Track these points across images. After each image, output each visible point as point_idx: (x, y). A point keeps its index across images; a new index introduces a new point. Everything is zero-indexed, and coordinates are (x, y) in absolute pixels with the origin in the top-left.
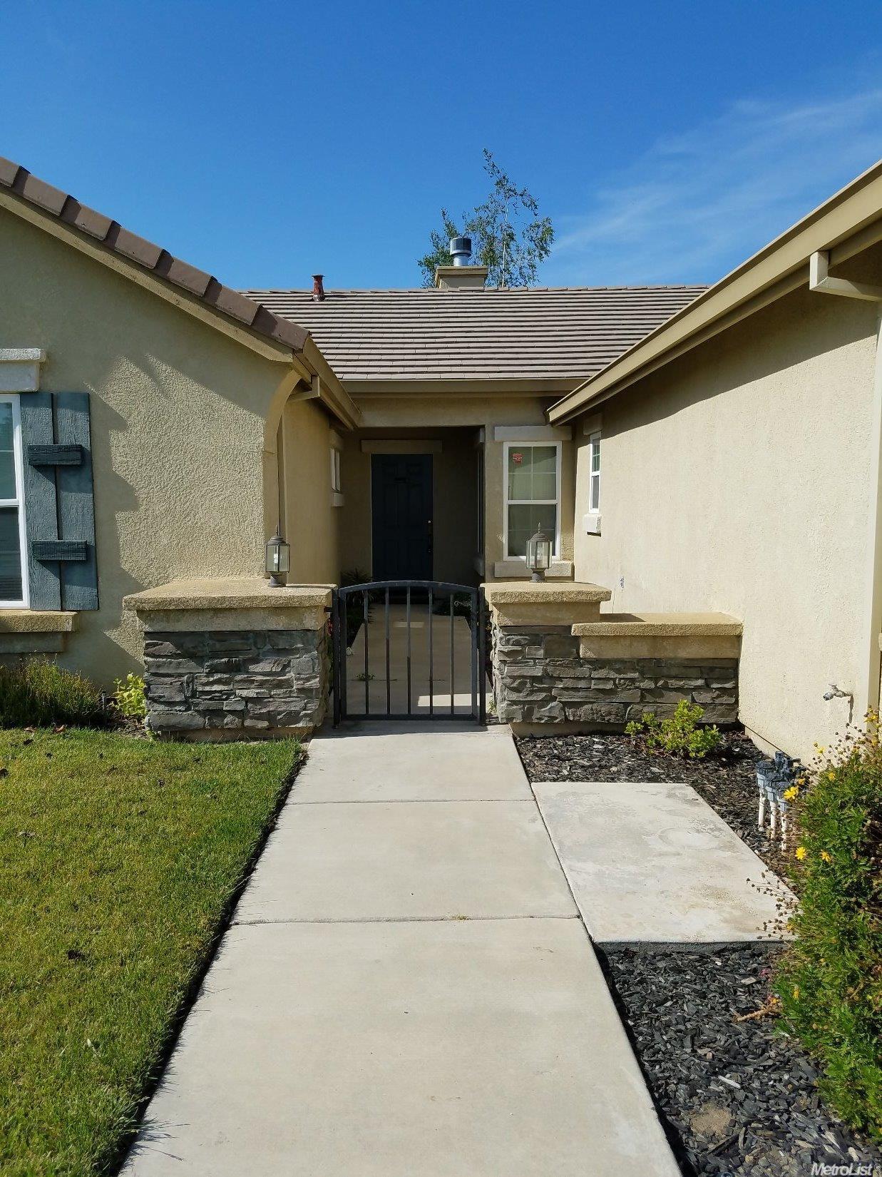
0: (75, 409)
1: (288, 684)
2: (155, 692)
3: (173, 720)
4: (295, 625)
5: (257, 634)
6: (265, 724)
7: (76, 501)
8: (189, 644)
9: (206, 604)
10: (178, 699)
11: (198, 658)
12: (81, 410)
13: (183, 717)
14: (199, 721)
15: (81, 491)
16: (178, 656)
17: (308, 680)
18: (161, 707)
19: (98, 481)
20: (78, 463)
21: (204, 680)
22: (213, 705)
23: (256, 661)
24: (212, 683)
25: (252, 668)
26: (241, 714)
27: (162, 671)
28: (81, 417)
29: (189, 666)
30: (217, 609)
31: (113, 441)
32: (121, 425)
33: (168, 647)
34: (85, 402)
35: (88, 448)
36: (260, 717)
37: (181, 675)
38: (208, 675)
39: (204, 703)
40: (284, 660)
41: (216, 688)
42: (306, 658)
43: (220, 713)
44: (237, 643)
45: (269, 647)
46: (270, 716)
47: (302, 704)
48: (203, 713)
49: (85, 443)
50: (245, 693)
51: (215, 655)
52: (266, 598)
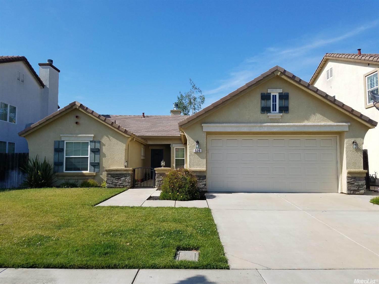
0: (98, 143)
1: (126, 181)
2: (108, 182)
3: (110, 186)
4: (127, 173)
5: (122, 174)
6: (123, 187)
7: (97, 156)
8: (113, 175)
9: (115, 170)
10: (111, 183)
11: (114, 177)
12: (99, 143)
13: (111, 186)
14: (113, 186)
15: (98, 155)
16: (111, 177)
17: (129, 180)
18: (108, 184)
19: (100, 154)
20: (98, 151)
21: (114, 180)
22: (116, 184)
23: (122, 178)
24: (115, 181)
25: (121, 179)
26: (119, 185)
27: (109, 179)
28: (99, 144)
29: (112, 178)
30: (117, 170)
31: (103, 148)
32: (104, 145)
33: (110, 176)
34: (100, 142)
35: (99, 149)
36: (122, 186)
37: (111, 180)
38: (115, 180)
39: (114, 183)
40: (126, 178)
41: (116, 181)
42: (129, 177)
43: (116, 185)
44: (119, 175)
45: (124, 176)
46: (123, 186)
47: (128, 184)
48: (114, 185)
49: (99, 148)
50: (120, 182)
51: (116, 177)
52: (123, 169)
